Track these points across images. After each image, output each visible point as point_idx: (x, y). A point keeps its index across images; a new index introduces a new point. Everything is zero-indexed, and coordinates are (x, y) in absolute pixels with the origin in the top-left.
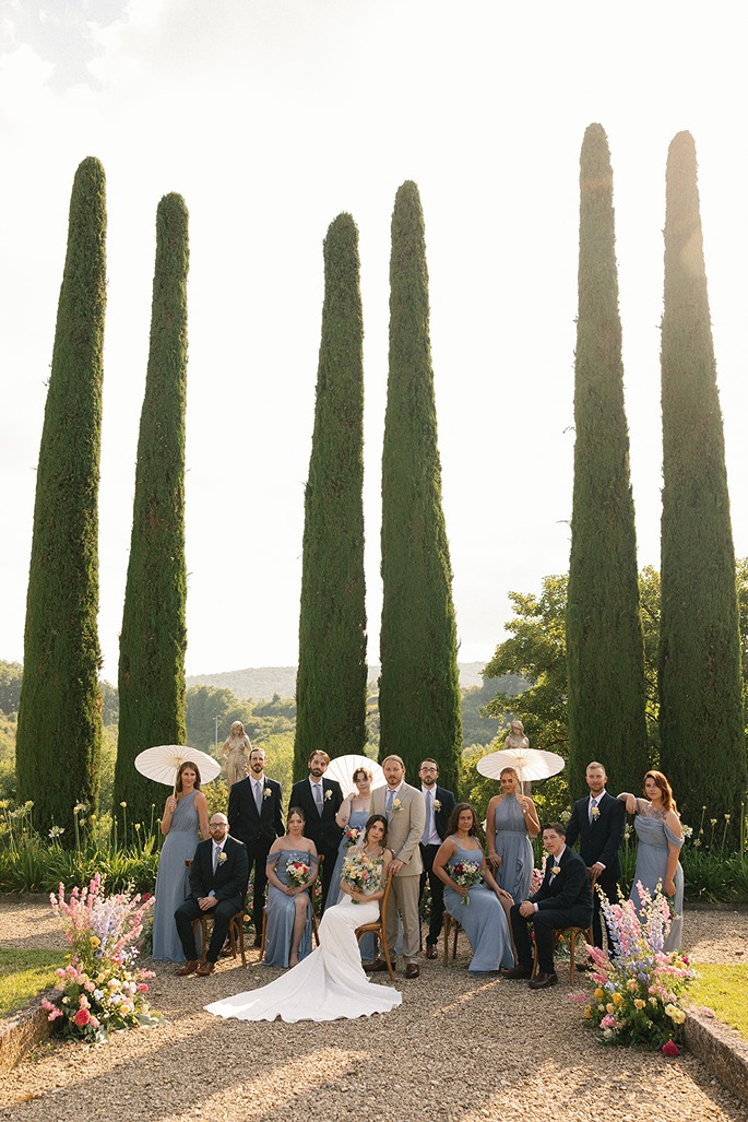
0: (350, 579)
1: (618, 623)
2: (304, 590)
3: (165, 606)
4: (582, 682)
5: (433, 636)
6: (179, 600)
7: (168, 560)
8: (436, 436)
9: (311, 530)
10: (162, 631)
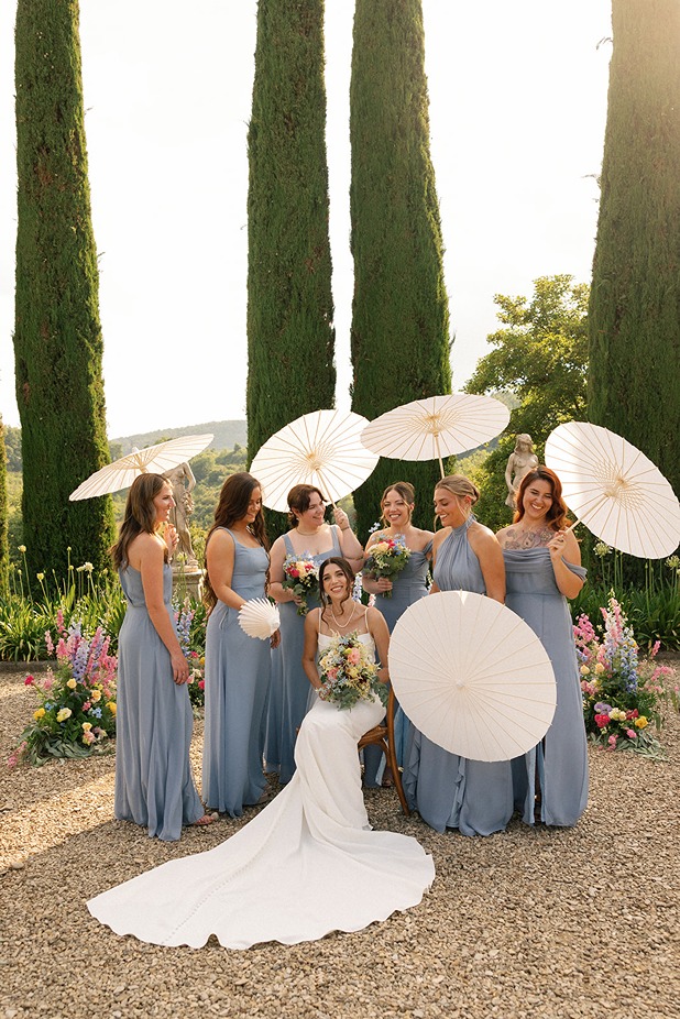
0: (310, 251)
1: (661, 302)
2: (251, 270)
3: (68, 294)
4: (611, 382)
5: (421, 326)
6: (88, 287)
7: (68, 232)
8: (423, 52)
9: (258, 187)
10: (67, 327)
